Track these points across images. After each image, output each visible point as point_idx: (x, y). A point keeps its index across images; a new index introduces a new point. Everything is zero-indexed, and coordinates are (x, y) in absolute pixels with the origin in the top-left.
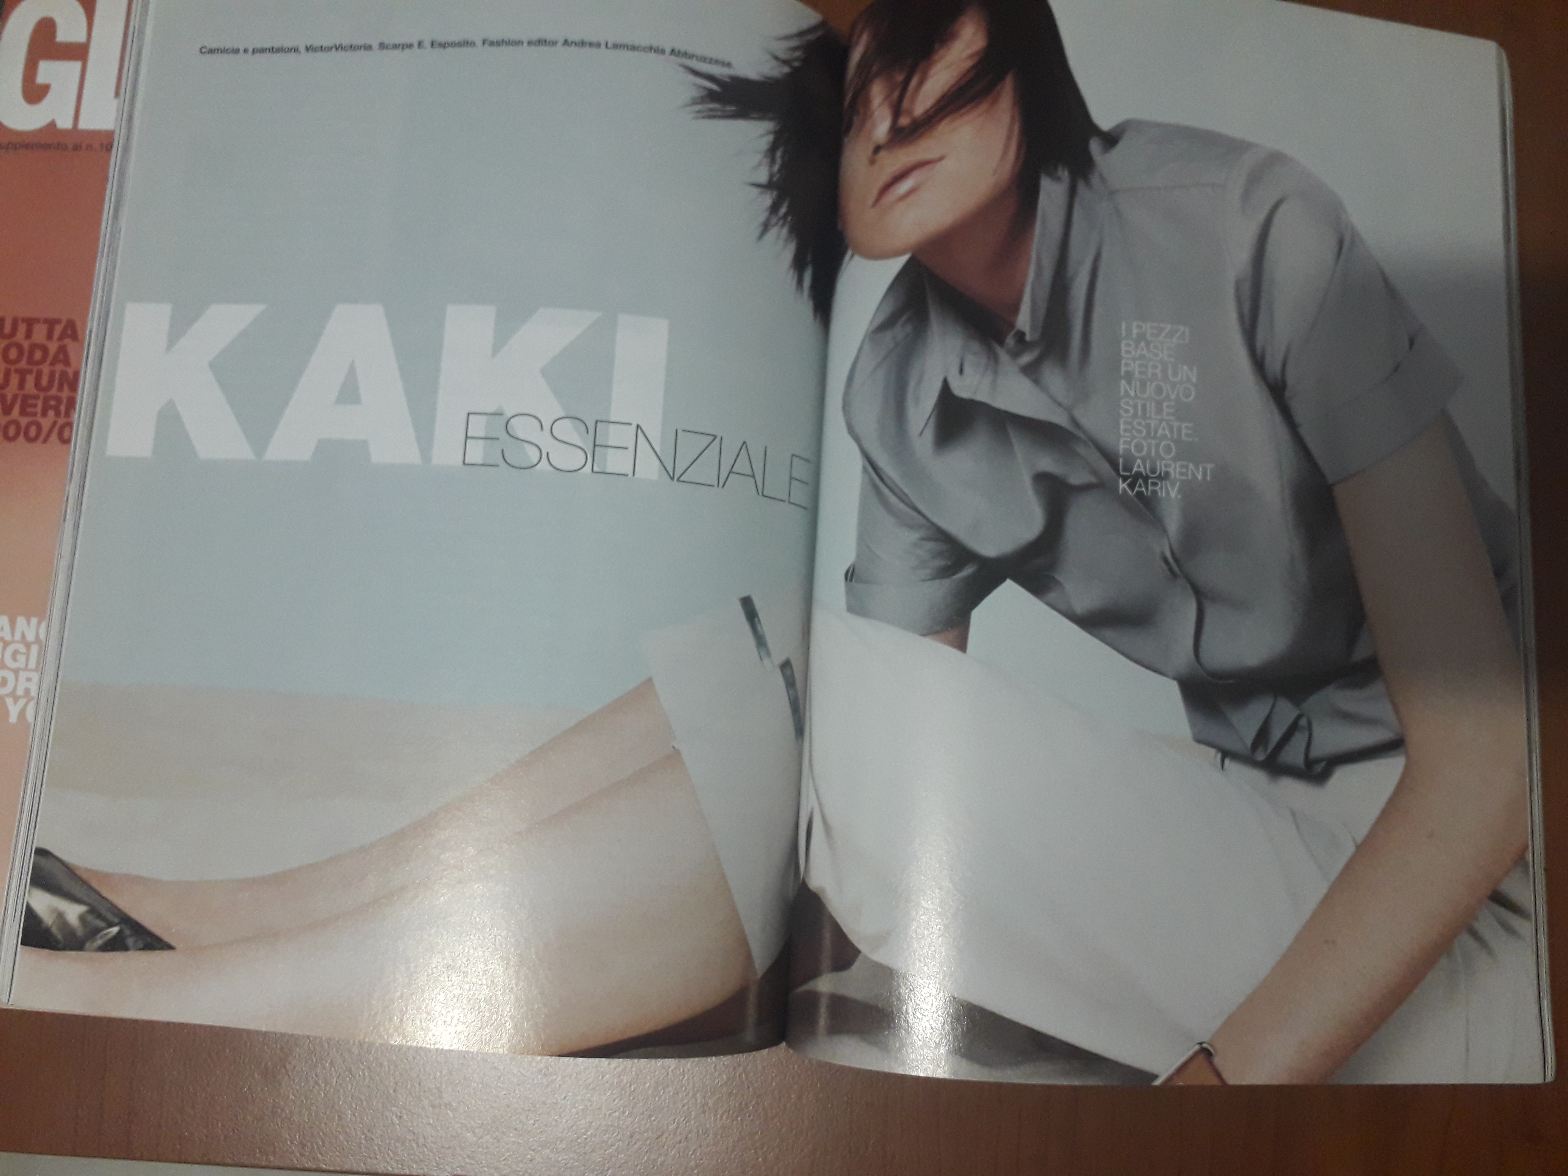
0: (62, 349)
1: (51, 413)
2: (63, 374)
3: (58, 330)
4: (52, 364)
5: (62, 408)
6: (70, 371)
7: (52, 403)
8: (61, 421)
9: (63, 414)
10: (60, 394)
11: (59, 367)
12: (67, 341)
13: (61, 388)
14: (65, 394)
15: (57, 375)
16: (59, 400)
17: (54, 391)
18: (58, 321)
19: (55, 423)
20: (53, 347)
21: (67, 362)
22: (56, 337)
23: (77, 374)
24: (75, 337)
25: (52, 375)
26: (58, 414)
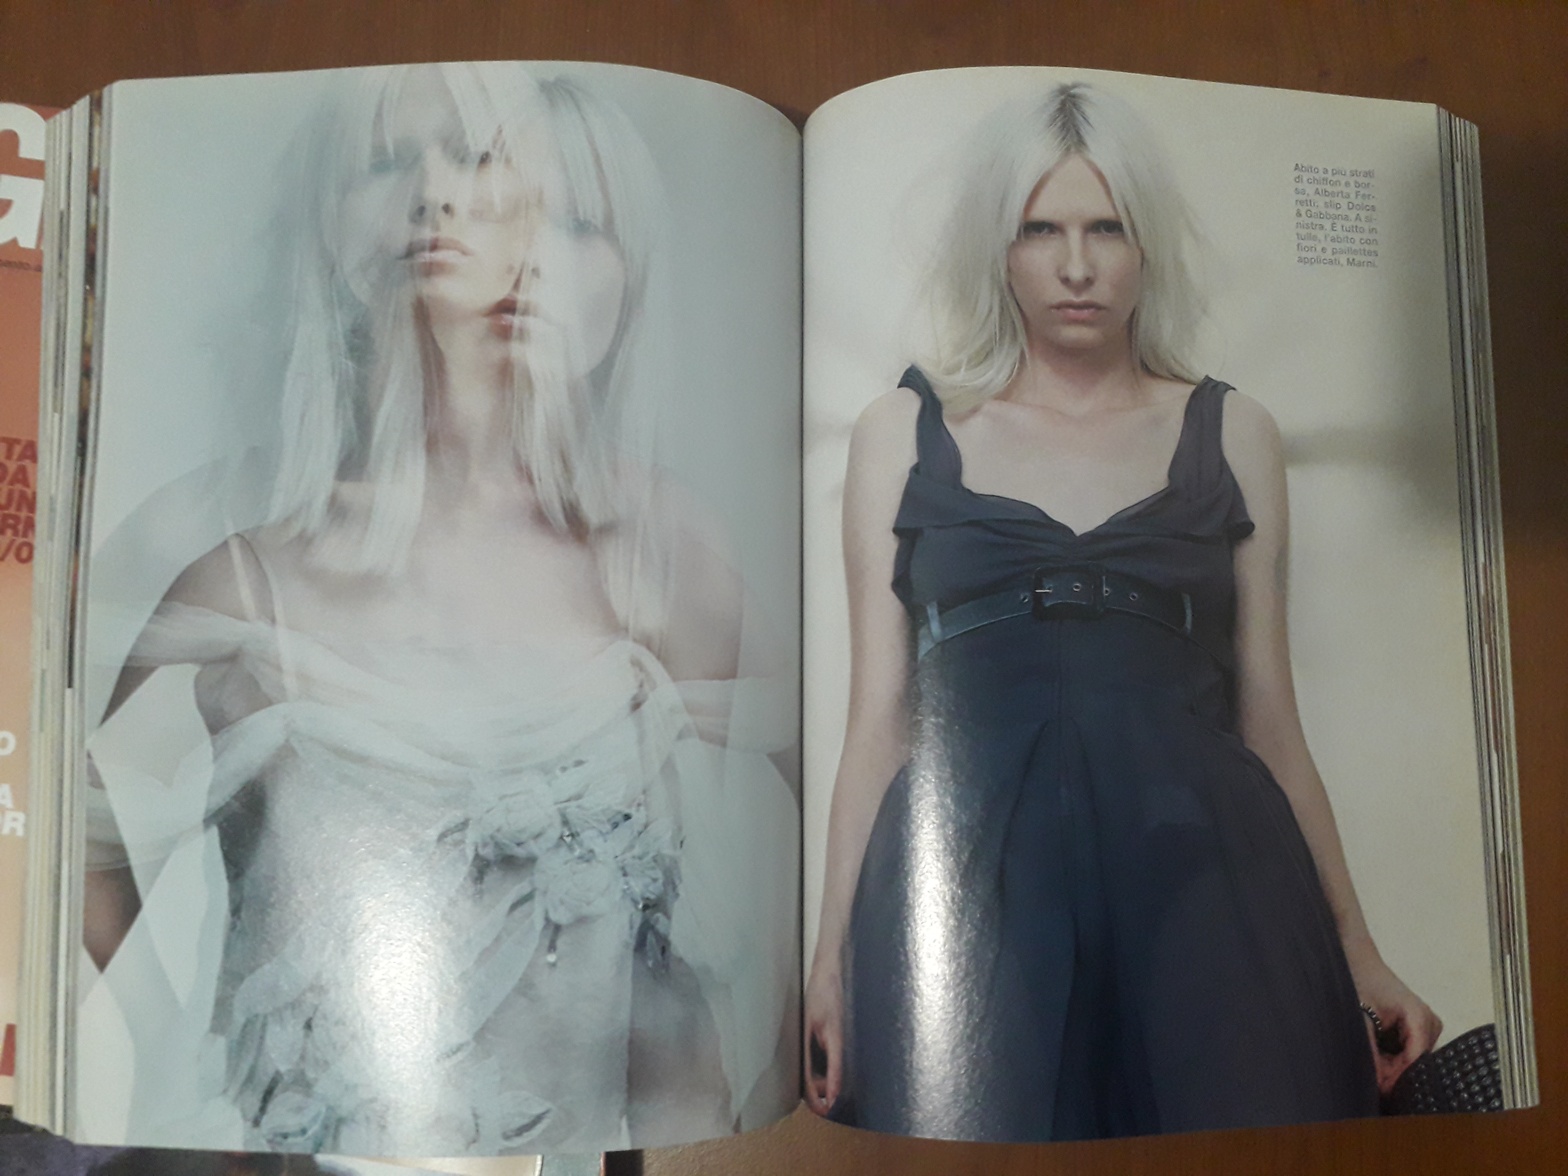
0: (22, 470)
1: (9, 532)
2: (23, 495)
3: (18, 449)
4: (12, 483)
5: (21, 527)
6: (29, 492)
7: (11, 521)
8: (20, 540)
9: (21, 533)
10: (18, 513)
11: (18, 487)
12: (27, 463)
13: (19, 509)
14: (24, 514)
15: (16, 496)
16: (17, 518)
17: (12, 511)
18: (17, 441)
19: (13, 541)
20: (12, 466)
21: (25, 482)
22: (15, 457)
23: (34, 494)
24: (34, 458)
25: (10, 494)
26: (16, 533)
